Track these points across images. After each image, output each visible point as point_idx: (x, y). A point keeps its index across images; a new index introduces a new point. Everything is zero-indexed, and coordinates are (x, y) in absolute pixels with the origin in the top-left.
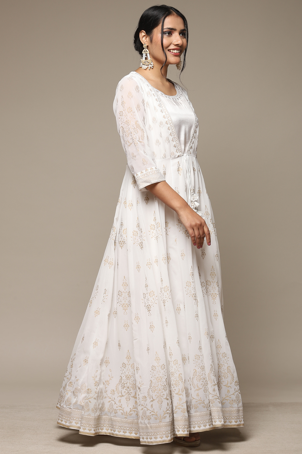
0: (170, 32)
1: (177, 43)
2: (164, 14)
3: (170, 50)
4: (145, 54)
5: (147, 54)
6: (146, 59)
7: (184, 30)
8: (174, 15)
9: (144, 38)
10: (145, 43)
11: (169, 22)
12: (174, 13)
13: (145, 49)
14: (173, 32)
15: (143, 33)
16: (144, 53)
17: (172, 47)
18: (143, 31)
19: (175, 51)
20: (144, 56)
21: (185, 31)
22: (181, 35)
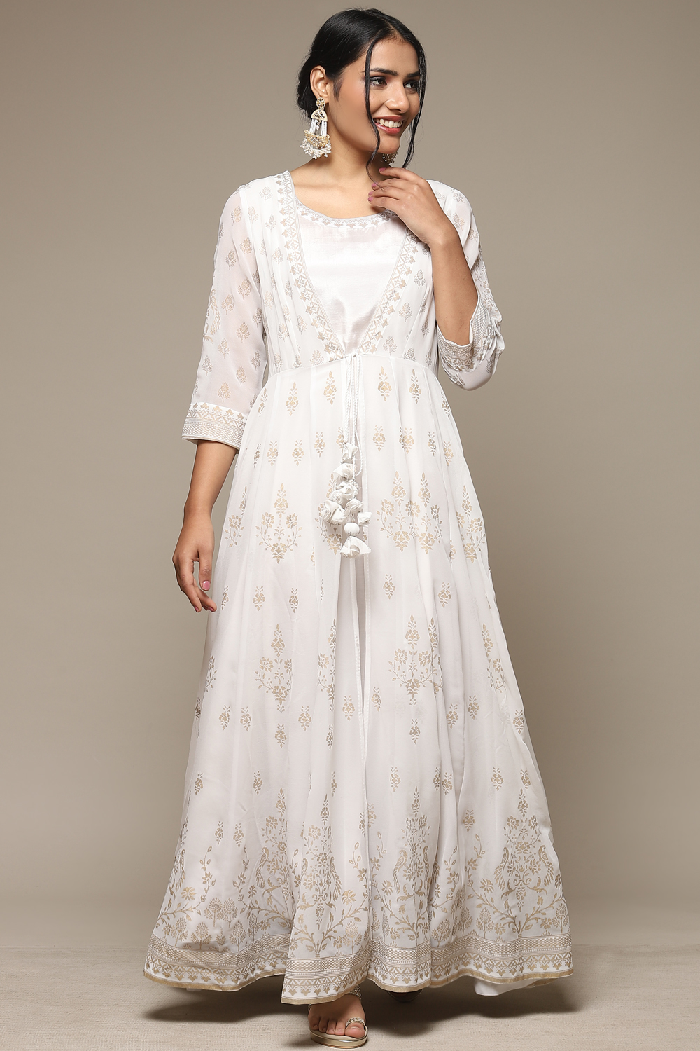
0: (384, 78)
1: (394, 106)
2: (372, 35)
3: (379, 119)
4: (316, 121)
5: (321, 123)
6: (317, 132)
7: (417, 74)
8: (395, 38)
9: (320, 85)
10: (321, 96)
11: (385, 54)
12: (397, 33)
13: (318, 110)
14: (389, 80)
15: (319, 73)
16: (316, 118)
17: (383, 113)
18: (320, 67)
19: (391, 124)
20: (314, 126)
21: (418, 77)
22: (409, 86)
